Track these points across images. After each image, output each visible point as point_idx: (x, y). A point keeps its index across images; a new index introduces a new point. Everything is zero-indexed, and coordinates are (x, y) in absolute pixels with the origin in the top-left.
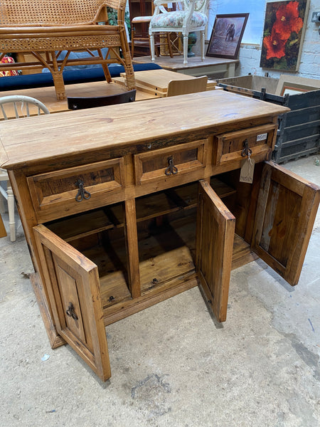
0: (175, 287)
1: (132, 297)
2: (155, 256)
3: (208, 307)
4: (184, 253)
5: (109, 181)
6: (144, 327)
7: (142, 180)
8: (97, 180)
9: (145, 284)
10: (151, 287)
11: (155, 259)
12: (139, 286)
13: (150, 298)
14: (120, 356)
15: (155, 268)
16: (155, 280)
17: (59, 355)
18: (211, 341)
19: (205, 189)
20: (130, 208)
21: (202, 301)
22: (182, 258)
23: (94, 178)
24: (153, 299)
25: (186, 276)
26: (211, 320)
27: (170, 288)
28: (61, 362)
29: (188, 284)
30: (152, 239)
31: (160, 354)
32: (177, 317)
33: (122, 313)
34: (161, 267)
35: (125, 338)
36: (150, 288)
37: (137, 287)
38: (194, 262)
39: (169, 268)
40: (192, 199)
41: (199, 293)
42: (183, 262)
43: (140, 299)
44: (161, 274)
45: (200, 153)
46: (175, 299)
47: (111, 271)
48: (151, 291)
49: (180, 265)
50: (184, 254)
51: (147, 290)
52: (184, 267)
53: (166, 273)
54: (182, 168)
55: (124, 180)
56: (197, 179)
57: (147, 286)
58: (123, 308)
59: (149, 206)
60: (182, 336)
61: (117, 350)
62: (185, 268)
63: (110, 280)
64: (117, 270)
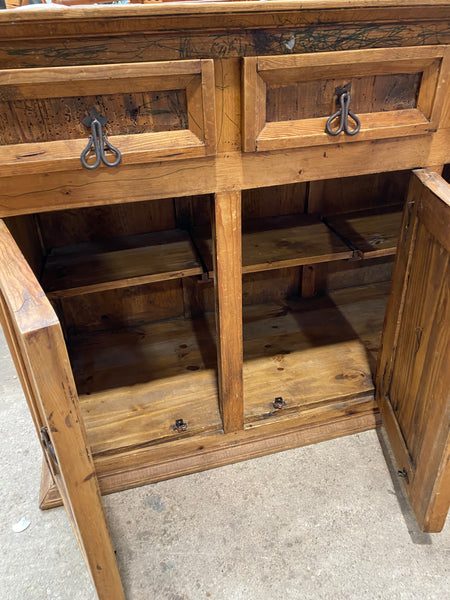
0: (322, 423)
1: (224, 428)
2: (288, 352)
3: (395, 481)
4: (353, 354)
5: (176, 128)
6: (239, 502)
7: (261, 137)
8: (142, 121)
9: (257, 406)
10: (270, 415)
11: (287, 358)
12: (241, 407)
13: (264, 437)
14: (171, 559)
15: (285, 376)
16: (279, 400)
17: (48, 526)
18: (397, 572)
19: (430, 184)
20: (228, 218)
21: (381, 465)
22: (348, 364)
23: (134, 113)
24: (270, 442)
25: (350, 403)
26: (400, 518)
27: (310, 424)
28: (48, 543)
29: (354, 420)
30: (289, 318)
31: (265, 578)
32: (318, 492)
33: (196, 460)
34: (297, 375)
35: (192, 517)
36: (266, 417)
37: (235, 410)
38: (373, 376)
39: (314, 380)
40: (386, 239)
41: (377, 446)
42: (346, 373)
43: (242, 435)
44: (295, 390)
45: (427, 87)
46: (319, 449)
47: (194, 368)
48: (269, 422)
49: (340, 377)
50: (351, 356)
51: (258, 419)
52: (348, 383)
53: (308, 391)
54: (373, 123)
55: (211, 129)
56: (408, 166)
57: (261, 411)
58: (201, 448)
59: (287, 244)
60: (322, 542)
61: (170, 542)
62: (350, 387)
63: (187, 385)
64: (207, 367)
